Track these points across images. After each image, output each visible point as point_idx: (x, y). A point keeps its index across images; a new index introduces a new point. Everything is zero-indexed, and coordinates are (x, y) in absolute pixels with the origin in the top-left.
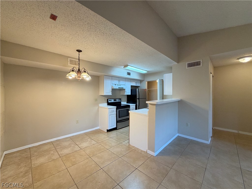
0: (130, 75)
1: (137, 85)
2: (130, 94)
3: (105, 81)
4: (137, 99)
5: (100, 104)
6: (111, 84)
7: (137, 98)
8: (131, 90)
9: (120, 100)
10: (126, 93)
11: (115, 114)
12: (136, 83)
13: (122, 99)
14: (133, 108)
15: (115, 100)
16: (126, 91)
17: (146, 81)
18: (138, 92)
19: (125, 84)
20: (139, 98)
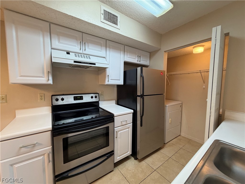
0: (116, 24)
1: (142, 62)
2: (121, 82)
4: (139, 96)
6: (49, 50)
7: (139, 94)
8: (125, 73)
9: (96, 97)
10: (107, 80)
11: (44, 155)
12: (140, 56)
13: (103, 94)
14: (126, 122)
15: (80, 97)
16: (108, 75)
17: (165, 52)
18: (141, 76)
19: (104, 56)
20: (142, 94)
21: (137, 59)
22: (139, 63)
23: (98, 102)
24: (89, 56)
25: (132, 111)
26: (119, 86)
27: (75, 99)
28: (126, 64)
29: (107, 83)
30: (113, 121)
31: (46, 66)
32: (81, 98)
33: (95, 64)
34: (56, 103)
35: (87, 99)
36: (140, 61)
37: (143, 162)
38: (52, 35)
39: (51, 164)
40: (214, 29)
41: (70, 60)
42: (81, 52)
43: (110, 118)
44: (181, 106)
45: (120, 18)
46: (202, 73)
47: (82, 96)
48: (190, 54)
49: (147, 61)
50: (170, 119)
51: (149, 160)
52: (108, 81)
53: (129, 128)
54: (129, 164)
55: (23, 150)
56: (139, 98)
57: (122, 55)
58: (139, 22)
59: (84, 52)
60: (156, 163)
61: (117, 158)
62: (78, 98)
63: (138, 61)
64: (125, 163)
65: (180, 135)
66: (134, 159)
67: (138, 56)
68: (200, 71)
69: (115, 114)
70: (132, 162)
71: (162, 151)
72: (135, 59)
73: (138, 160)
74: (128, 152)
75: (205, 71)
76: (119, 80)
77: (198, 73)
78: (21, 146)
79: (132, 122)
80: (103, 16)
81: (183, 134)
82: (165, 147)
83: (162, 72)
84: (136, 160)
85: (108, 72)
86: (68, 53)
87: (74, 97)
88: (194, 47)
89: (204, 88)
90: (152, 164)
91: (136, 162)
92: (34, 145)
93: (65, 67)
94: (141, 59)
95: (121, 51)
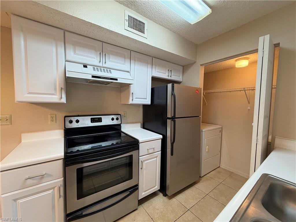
0: (143, 32)
2: (148, 102)
4: (169, 118)
6: (62, 62)
7: (169, 116)
8: (153, 90)
9: (117, 119)
10: (131, 98)
11: (54, 188)
12: (171, 71)
13: (125, 115)
14: (154, 150)
15: (98, 119)
16: (132, 93)
17: (201, 65)
18: (172, 94)
19: (128, 70)
20: (173, 115)
21: (167, 74)
22: (169, 78)
23: (119, 125)
24: (109, 70)
25: (161, 136)
26: (145, 106)
27: (93, 121)
28: (154, 79)
29: (131, 102)
30: (138, 149)
31: (59, 82)
32: (100, 120)
33: (116, 80)
35: (106, 121)
36: (171, 76)
37: (174, 200)
38: (66, 45)
39: (62, 199)
40: (261, 39)
41: (87, 74)
42: (101, 65)
43: (134, 144)
44: (221, 131)
45: (148, 25)
46: (247, 91)
47: (101, 118)
48: (232, 68)
49: (180, 76)
50: (207, 147)
51: (181, 197)
52: (132, 100)
54: (156, 201)
55: (30, 182)
56: (169, 121)
57: (150, 69)
58: (170, 30)
59: (104, 65)
60: (190, 200)
61: (142, 193)
62: (96, 120)
63: (168, 76)
64: (152, 200)
65: (219, 167)
66: (162, 195)
67: (168, 70)
68: (244, 88)
69: (140, 140)
70: (160, 199)
71: (197, 186)
72: (165, 73)
73: (167, 197)
75: (251, 89)
76: (146, 99)
77: (241, 91)
78: (27, 177)
79: (160, 150)
80: (127, 23)
81: (223, 166)
82: (201, 181)
83: (198, 90)
84: (165, 196)
85: (133, 89)
86: (85, 66)
87: (91, 119)
88: (236, 60)
89: (249, 110)
90: (185, 202)
91: (165, 199)
92: (42, 176)
93: (81, 83)
94: (172, 74)
95: (148, 64)
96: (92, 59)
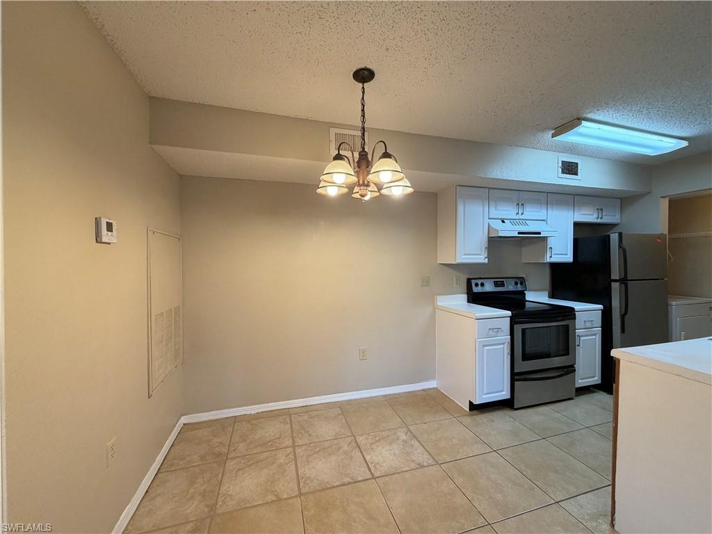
0: (575, 174)
1: (606, 220)
2: (569, 258)
3: (460, 208)
4: (616, 281)
5: (438, 297)
6: (487, 221)
7: (615, 274)
8: (576, 241)
9: (521, 283)
10: (548, 255)
11: (503, 344)
12: (602, 209)
14: (592, 324)
16: (550, 248)
17: (663, 197)
18: (620, 247)
19: (545, 218)
20: (623, 276)
21: (595, 216)
22: (599, 221)
24: (525, 221)
25: (601, 307)
27: (496, 284)
28: (576, 225)
29: (548, 260)
32: (503, 284)
33: (540, 233)
34: (475, 290)
35: (510, 287)
36: (601, 218)
45: (582, 163)
47: (504, 282)
49: (615, 216)
50: (683, 333)
52: (550, 257)
53: (595, 335)
55: (491, 332)
56: (615, 286)
57: (571, 213)
62: (499, 284)
63: (597, 218)
67: (598, 209)
69: (575, 308)
72: (592, 215)
74: (594, 377)
76: (566, 254)
79: (600, 325)
80: (560, 169)
85: (551, 243)
86: (503, 222)
87: (494, 282)
94: (604, 214)
95: (568, 206)
96: (509, 211)
